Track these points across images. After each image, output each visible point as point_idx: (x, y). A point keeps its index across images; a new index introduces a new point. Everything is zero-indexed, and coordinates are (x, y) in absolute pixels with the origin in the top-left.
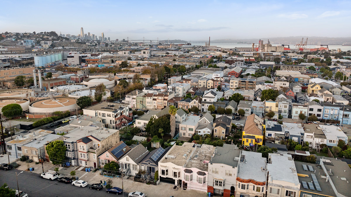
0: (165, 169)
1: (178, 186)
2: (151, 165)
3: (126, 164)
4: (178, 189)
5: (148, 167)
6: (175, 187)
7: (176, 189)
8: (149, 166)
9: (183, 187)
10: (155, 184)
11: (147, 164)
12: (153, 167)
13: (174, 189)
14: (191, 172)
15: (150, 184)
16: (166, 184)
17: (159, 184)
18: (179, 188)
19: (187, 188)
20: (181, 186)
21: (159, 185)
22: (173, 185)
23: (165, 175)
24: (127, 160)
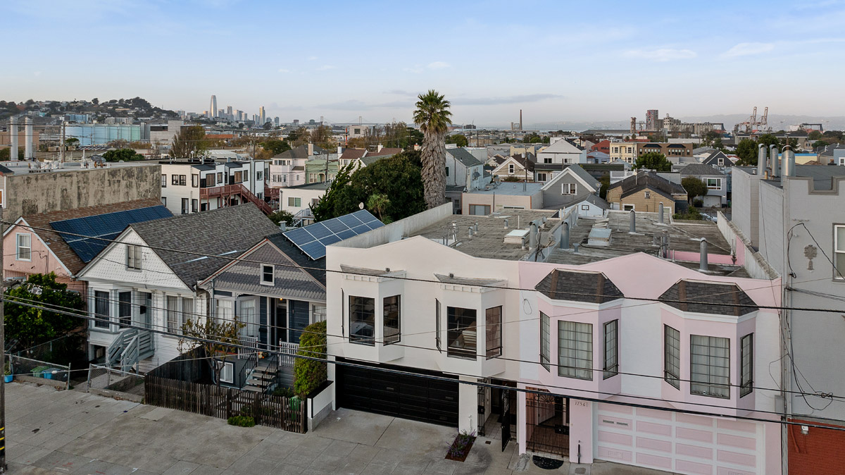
0: (375, 291)
1: (480, 441)
2: (281, 284)
3: (125, 297)
4: (486, 458)
5: (263, 299)
6: (461, 449)
7: (471, 459)
8: (270, 291)
9: (531, 445)
10: (295, 421)
11: (253, 280)
12: (298, 296)
13: (454, 466)
14: (605, 291)
15: (257, 422)
16: (384, 420)
17: (326, 419)
18: (499, 457)
19: (565, 450)
20: (508, 436)
21: (322, 432)
22: (445, 435)
23: (372, 343)
24: (133, 263)
